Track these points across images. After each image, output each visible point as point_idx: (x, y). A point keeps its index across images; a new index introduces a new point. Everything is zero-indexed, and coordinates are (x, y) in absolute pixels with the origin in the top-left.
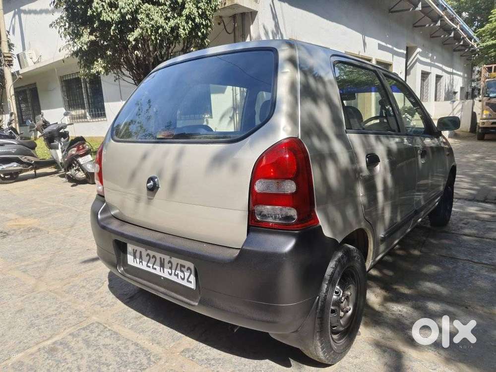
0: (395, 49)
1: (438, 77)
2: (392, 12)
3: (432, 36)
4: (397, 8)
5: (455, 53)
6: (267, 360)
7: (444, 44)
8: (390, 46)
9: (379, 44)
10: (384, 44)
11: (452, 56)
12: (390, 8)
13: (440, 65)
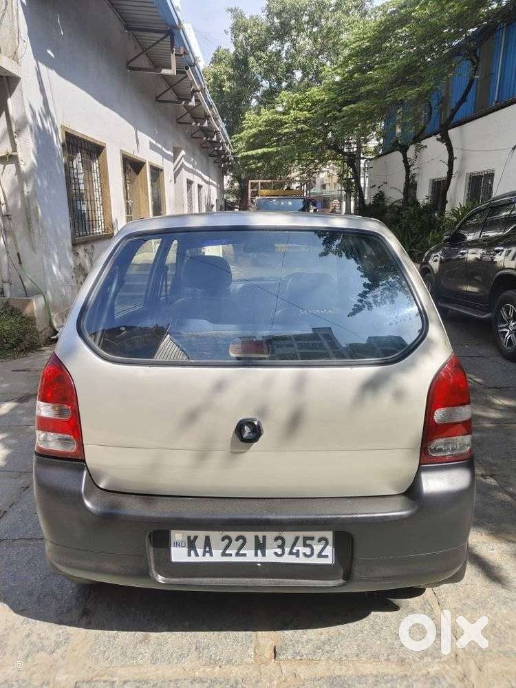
0: (163, 149)
1: (200, 187)
2: (160, 101)
3: (192, 137)
4: (164, 98)
5: (210, 158)
6: (373, 613)
7: (202, 147)
8: (160, 146)
9: (150, 142)
10: (154, 142)
11: (208, 162)
12: (158, 95)
13: (200, 172)
